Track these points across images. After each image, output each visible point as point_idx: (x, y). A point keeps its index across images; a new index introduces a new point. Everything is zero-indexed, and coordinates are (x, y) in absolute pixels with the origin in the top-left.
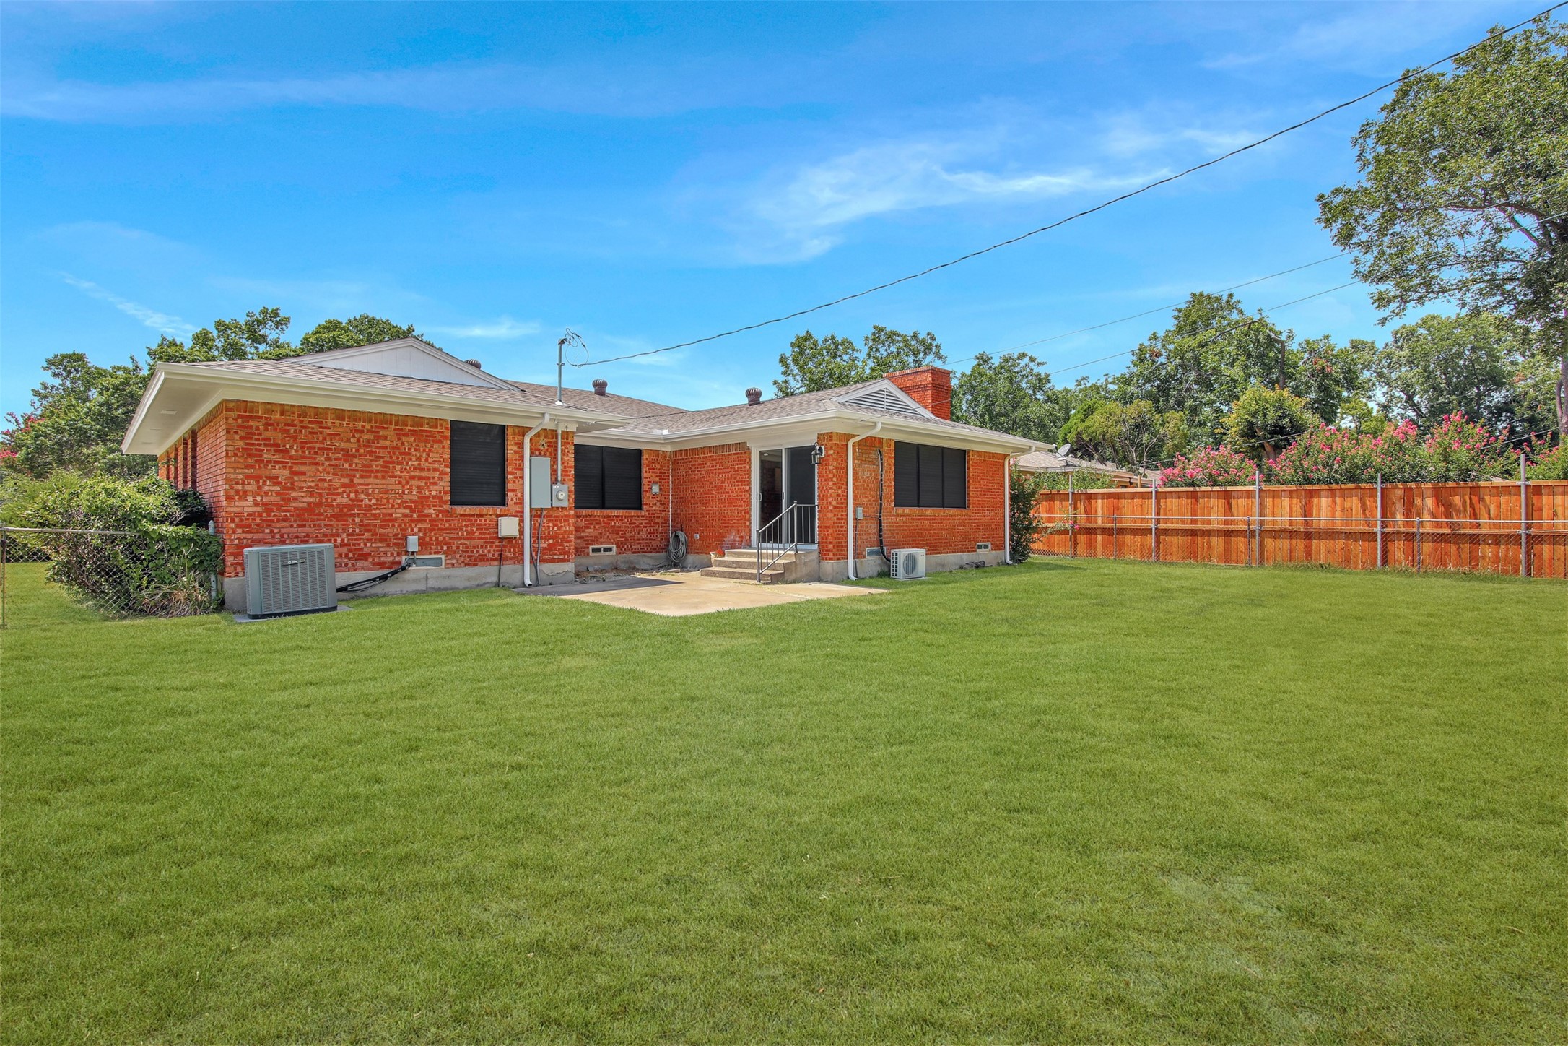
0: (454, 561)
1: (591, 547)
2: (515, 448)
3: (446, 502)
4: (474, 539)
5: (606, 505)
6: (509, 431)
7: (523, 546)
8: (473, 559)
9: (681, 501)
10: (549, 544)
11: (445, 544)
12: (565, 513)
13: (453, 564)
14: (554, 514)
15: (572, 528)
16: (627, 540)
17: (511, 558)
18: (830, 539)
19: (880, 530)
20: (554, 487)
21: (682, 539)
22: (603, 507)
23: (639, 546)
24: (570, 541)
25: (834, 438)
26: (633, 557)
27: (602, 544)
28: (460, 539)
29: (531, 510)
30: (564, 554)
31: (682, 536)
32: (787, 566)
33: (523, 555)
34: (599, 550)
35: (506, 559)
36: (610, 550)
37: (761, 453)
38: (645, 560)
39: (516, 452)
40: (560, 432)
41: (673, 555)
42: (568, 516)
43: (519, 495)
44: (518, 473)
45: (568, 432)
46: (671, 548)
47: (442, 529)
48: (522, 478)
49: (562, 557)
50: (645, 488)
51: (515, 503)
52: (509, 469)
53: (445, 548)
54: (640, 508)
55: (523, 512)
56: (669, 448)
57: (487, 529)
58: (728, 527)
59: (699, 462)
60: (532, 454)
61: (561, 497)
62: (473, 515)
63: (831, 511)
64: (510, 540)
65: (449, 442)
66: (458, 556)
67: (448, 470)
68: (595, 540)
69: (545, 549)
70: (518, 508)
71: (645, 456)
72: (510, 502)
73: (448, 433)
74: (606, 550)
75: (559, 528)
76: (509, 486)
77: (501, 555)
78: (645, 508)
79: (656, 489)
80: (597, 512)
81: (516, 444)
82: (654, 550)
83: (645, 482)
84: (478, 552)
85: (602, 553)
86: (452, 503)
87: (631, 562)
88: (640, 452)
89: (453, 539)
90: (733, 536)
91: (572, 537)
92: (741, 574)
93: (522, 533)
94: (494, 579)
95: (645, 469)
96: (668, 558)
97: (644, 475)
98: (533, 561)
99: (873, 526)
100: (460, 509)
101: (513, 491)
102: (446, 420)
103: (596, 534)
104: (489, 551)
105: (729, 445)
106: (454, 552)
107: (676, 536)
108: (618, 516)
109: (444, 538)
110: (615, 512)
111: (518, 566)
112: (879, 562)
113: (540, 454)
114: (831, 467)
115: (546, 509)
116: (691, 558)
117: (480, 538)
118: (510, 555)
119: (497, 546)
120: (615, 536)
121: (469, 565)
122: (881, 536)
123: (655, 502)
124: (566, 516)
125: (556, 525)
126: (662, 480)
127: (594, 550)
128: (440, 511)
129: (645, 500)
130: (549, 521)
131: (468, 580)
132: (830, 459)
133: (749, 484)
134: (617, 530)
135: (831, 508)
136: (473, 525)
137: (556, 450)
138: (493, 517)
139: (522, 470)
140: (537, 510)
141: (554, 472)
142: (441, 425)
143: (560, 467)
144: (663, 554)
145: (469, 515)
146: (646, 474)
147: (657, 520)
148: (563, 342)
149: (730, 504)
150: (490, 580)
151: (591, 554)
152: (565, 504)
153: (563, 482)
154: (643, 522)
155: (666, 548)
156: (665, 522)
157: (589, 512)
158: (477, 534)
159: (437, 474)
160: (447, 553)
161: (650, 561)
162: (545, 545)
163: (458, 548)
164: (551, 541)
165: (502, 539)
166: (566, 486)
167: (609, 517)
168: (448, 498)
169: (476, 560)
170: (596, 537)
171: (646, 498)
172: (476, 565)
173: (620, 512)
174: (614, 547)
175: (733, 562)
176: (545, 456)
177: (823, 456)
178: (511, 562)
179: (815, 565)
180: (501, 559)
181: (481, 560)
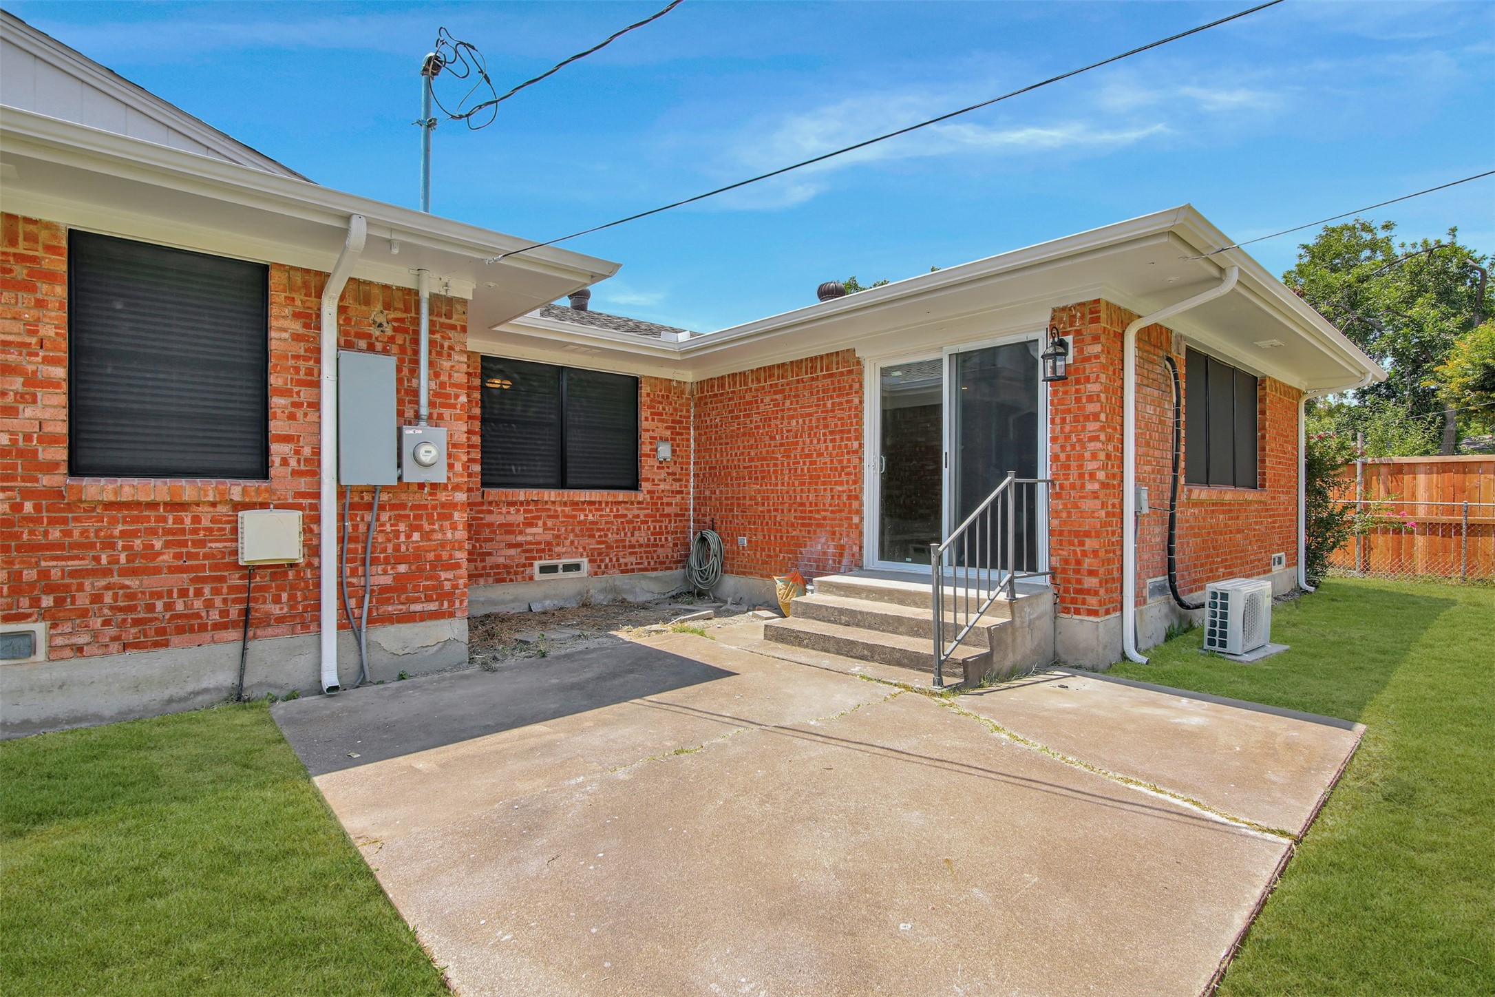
0: (83, 639)
1: (537, 564)
2: (297, 327)
3: (51, 467)
4: (157, 571)
5: (570, 481)
6: (275, 279)
7: (318, 585)
8: (151, 628)
9: (710, 474)
10: (398, 577)
11: (49, 589)
12: (443, 497)
13: (80, 649)
14: (410, 499)
15: (461, 534)
16: (609, 547)
17: (280, 620)
18: (1087, 563)
19: (1171, 539)
20: (408, 431)
21: (714, 546)
22: (563, 484)
23: (633, 559)
24: (457, 566)
25: (1103, 315)
26: (620, 580)
27: (559, 556)
28: (107, 572)
29: (341, 492)
30: (441, 598)
31: (712, 537)
32: (995, 635)
33: (318, 607)
34: (553, 569)
35: (266, 622)
36: (577, 567)
37: (885, 372)
38: (645, 584)
39: (297, 337)
40: (425, 295)
41: (696, 575)
42: (454, 506)
43: (307, 451)
44: (305, 394)
45: (450, 301)
46: (693, 560)
47: (33, 548)
48: (316, 406)
49: (433, 606)
50: (645, 449)
51: (295, 473)
52: (275, 380)
53: (47, 601)
54: (635, 486)
55: (317, 495)
56: (688, 376)
57: (201, 543)
58: (809, 521)
59: (748, 397)
60: (346, 344)
61: (425, 458)
62: (153, 505)
63: (1095, 495)
64: (278, 570)
65: (61, 291)
66: (97, 623)
67: (60, 372)
68: (546, 549)
69: (384, 589)
70: (303, 484)
71: (645, 389)
72: (276, 469)
73: (60, 265)
74: (567, 568)
75: (426, 536)
76: (276, 427)
77: (247, 612)
78: (645, 486)
79: (665, 451)
80: (550, 495)
81: (296, 315)
82: (662, 564)
83: (645, 437)
84: (169, 607)
85: (561, 574)
86: (75, 470)
87: (614, 589)
88: (634, 383)
89: (74, 573)
90: (820, 544)
91: (461, 556)
92: (872, 648)
93: (313, 550)
94: (226, 678)
95: (644, 413)
96: (686, 580)
97: (644, 424)
98: (347, 622)
99: (1158, 530)
100: (96, 489)
101: (286, 439)
102: (49, 226)
103: (548, 537)
104: (209, 604)
105: (813, 360)
106: (84, 613)
107: (703, 540)
108: (592, 503)
109: (44, 574)
110: (586, 495)
111: (306, 639)
112: (1165, 609)
113: (371, 348)
114: (1093, 388)
115: (386, 488)
116: (731, 584)
117: (172, 570)
118: (276, 610)
119: (232, 589)
120: (587, 540)
121: (137, 646)
122: (1171, 551)
123: (663, 474)
124: (443, 505)
125: (418, 528)
126: (676, 433)
127: (543, 570)
128: (27, 494)
129: (645, 472)
130: (400, 518)
131: (137, 688)
132: (1090, 369)
133: (859, 437)
134: (589, 530)
135: (1091, 486)
136: (153, 532)
137: (416, 341)
138: (223, 509)
139: (317, 384)
140: (361, 490)
141: (407, 395)
142: (32, 238)
143: (424, 384)
144: (678, 572)
145: (137, 505)
146: (648, 424)
147: (667, 510)
148: (434, 66)
149: (814, 479)
150: (209, 682)
151: (538, 576)
152: (440, 476)
153: (435, 420)
154: (642, 513)
155: (683, 560)
156: (682, 514)
157: (534, 494)
158: (167, 558)
159: (17, 383)
160: (53, 618)
161: (656, 588)
162: (387, 580)
163: (97, 598)
164: (402, 568)
165: (251, 571)
166: (441, 433)
167: (575, 504)
168: (60, 454)
169: (161, 631)
170: (548, 544)
171: (647, 467)
172: (165, 644)
173: (595, 495)
174: (584, 562)
175: (841, 611)
176: (385, 352)
177: (1070, 359)
178: (283, 628)
179: (1046, 623)
180: (247, 622)
181: (180, 630)
